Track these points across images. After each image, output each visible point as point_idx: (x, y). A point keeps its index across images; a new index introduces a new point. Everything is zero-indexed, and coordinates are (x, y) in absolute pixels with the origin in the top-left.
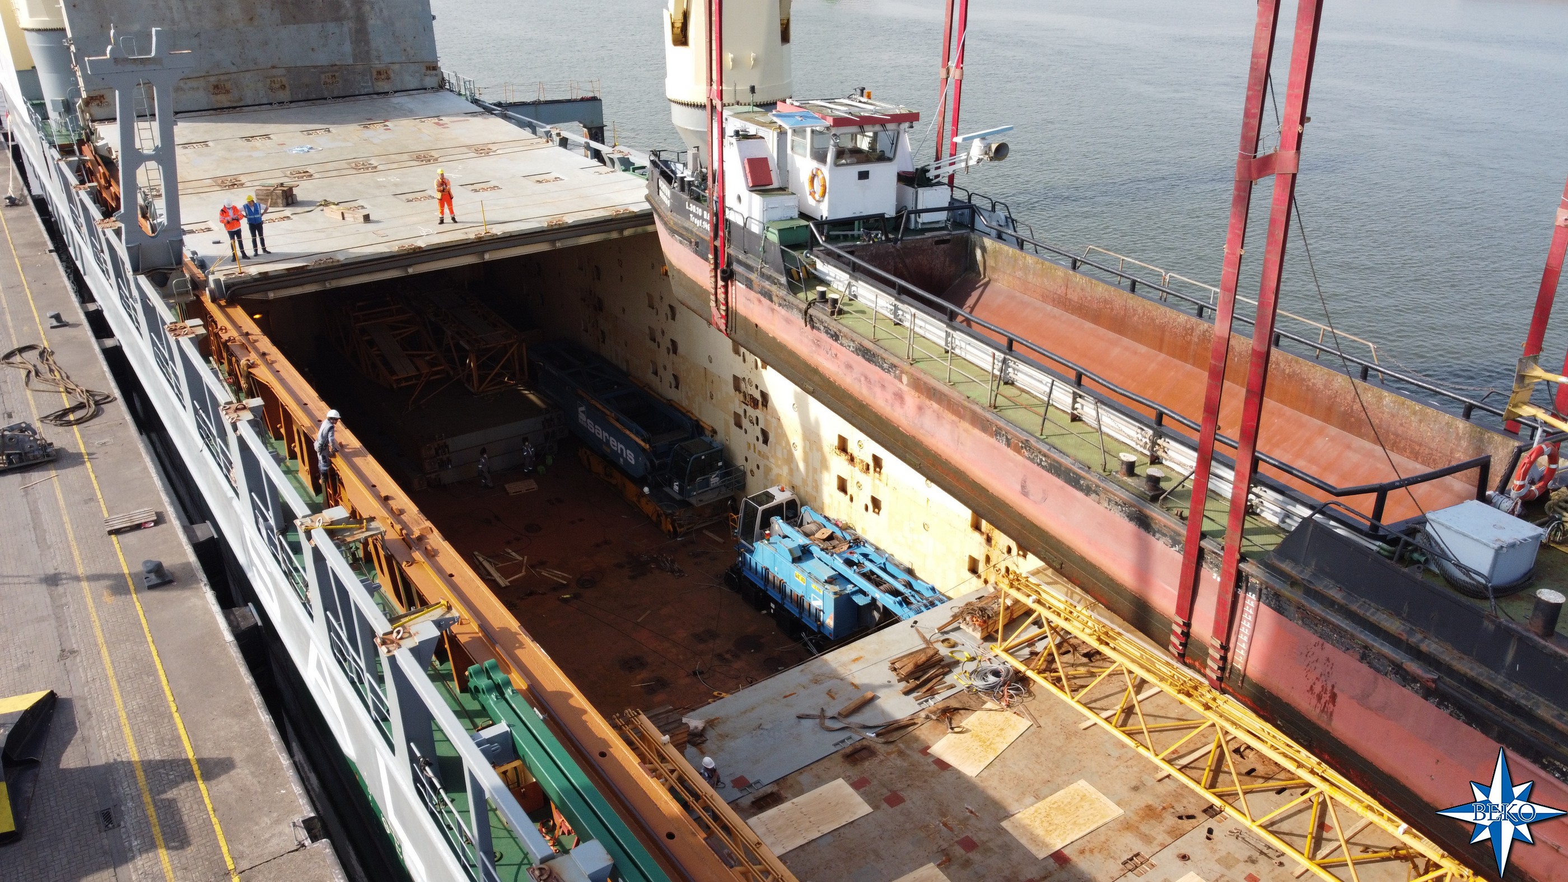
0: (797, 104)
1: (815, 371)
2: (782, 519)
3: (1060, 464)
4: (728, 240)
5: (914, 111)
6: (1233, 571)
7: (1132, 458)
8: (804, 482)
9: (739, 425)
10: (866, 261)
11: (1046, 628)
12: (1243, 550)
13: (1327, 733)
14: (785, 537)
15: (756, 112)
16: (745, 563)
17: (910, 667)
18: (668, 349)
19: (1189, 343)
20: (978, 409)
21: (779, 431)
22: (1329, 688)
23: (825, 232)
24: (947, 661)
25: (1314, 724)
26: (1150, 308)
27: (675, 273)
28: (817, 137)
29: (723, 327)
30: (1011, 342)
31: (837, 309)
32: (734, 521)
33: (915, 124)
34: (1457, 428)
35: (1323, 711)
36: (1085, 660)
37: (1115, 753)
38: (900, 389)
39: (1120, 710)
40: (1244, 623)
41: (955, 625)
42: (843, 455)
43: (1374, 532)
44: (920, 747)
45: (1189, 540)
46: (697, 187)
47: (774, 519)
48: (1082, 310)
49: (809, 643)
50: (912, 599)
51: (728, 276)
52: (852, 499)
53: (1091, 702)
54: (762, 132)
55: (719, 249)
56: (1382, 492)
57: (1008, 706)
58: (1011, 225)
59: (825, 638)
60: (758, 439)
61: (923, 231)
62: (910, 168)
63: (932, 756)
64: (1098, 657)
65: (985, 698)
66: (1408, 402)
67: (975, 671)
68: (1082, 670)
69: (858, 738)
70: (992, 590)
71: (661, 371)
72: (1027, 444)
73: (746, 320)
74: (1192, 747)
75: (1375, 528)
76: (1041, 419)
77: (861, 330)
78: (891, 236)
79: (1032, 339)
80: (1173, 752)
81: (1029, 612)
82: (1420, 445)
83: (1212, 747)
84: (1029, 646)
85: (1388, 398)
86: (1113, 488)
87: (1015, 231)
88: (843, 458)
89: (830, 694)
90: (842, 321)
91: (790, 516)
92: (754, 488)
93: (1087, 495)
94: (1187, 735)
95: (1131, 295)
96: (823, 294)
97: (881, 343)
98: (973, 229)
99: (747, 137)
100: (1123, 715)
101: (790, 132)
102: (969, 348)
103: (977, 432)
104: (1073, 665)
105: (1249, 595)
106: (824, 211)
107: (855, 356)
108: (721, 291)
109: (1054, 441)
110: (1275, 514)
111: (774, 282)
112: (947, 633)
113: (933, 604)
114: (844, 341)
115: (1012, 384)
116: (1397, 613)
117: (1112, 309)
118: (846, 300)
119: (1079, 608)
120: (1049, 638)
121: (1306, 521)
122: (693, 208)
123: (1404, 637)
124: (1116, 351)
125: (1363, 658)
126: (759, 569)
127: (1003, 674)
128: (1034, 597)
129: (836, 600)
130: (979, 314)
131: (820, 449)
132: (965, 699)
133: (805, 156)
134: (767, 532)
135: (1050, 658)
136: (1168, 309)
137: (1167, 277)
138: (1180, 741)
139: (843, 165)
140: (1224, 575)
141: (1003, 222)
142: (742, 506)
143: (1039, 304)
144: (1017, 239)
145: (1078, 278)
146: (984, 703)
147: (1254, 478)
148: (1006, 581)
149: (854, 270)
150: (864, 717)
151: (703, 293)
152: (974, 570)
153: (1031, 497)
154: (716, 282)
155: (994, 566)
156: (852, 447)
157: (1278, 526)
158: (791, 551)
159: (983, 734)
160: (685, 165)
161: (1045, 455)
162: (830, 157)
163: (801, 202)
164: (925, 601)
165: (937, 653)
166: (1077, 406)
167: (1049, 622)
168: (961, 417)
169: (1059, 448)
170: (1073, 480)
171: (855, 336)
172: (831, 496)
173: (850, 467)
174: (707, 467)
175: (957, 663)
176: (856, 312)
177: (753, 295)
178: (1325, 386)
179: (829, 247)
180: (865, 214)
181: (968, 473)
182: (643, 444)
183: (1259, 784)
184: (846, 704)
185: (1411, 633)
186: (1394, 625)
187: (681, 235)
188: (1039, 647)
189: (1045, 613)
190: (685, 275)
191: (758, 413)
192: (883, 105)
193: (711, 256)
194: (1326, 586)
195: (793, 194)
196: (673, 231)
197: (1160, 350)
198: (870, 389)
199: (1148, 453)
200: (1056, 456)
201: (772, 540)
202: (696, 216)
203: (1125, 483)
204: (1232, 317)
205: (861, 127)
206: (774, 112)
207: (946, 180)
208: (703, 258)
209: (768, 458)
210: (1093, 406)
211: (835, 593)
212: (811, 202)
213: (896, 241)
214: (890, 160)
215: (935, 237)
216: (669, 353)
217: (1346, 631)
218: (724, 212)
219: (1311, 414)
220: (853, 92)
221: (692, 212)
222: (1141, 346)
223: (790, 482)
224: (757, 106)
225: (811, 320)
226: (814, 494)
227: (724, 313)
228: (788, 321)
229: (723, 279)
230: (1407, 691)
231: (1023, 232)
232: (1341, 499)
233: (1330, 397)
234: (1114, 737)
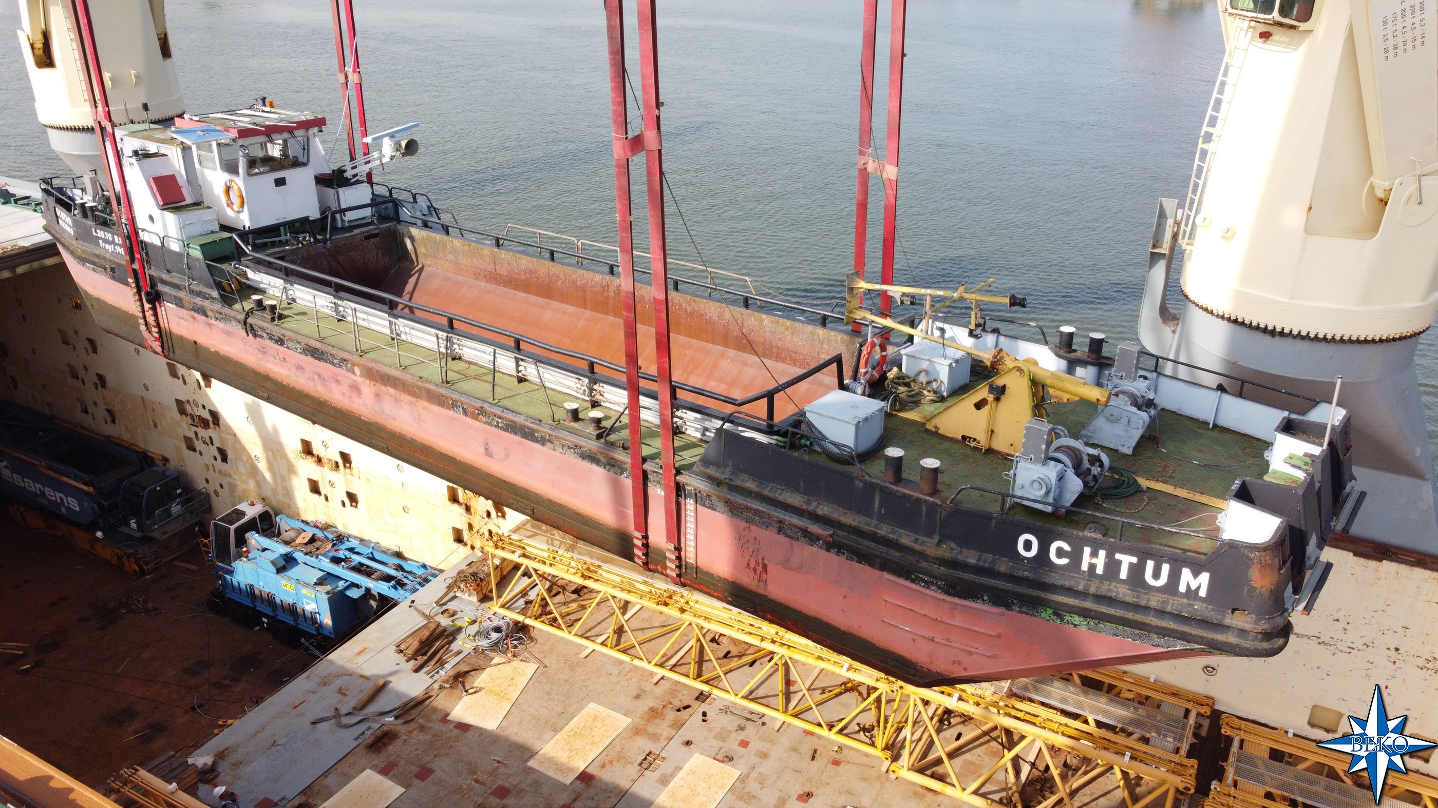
0: (197, 118)
1: (266, 378)
2: (258, 532)
3: (515, 422)
4: (146, 261)
5: (320, 117)
6: (673, 484)
7: (574, 406)
8: (274, 491)
9: (192, 448)
10: (298, 265)
11: (535, 577)
12: (677, 465)
13: (766, 597)
14: (264, 550)
15: (154, 129)
16: (227, 585)
17: (415, 645)
18: (95, 384)
19: (607, 298)
20: (432, 387)
21: (237, 446)
22: (760, 561)
23: (250, 241)
24: (450, 630)
25: (755, 593)
26: (569, 272)
27: (94, 303)
28: (223, 149)
29: (159, 350)
30: (451, 321)
31: (277, 315)
32: (206, 545)
33: (323, 128)
34: (818, 335)
35: (759, 580)
36: (575, 596)
37: (615, 671)
38: (355, 381)
39: (612, 632)
40: (688, 525)
41: (451, 594)
42: (309, 458)
43: (769, 430)
44: (440, 717)
45: (633, 466)
46: (101, 211)
47: (248, 535)
48: (512, 282)
49: (311, 648)
50: (405, 581)
51: (155, 298)
52: (327, 499)
53: (586, 633)
54: (164, 149)
55: (139, 271)
56: (770, 396)
57: (514, 656)
58: (434, 213)
59: (326, 638)
60: (215, 459)
61: (351, 228)
62: (327, 171)
63: (452, 722)
64: (585, 590)
65: (492, 654)
66: (782, 320)
67: (478, 632)
68: (574, 606)
69: (378, 726)
70: (480, 554)
71: (91, 408)
72: (482, 411)
73: (182, 338)
74: (678, 647)
75: (770, 426)
76: (490, 387)
77: (305, 332)
78: (319, 237)
79: (471, 316)
80: (663, 656)
81: (517, 567)
82: (796, 353)
83: (693, 642)
84: (522, 597)
85: (766, 319)
86: (563, 434)
87: (439, 218)
88: (310, 462)
89: (341, 692)
90: (284, 325)
91: (266, 527)
92: (222, 509)
93: (543, 445)
94: (671, 638)
95: (552, 263)
96: (259, 303)
97: (328, 340)
98: (399, 221)
99: (147, 156)
100: (616, 636)
101: (194, 148)
102: (413, 332)
103: (435, 408)
104: (564, 604)
105: (688, 501)
106: (245, 220)
107: (303, 357)
108: (149, 314)
109: (505, 403)
110: (697, 430)
111: (205, 297)
112: (444, 604)
113: (427, 581)
114: (290, 344)
115: (460, 358)
116: (796, 489)
117: (538, 278)
118: (285, 304)
119: (560, 553)
120: (540, 586)
121: (720, 431)
122: (101, 234)
123: (805, 507)
124: (548, 315)
125: (780, 530)
126: (243, 586)
127: (504, 628)
128: (519, 552)
129: (329, 599)
130: (419, 300)
131: (284, 456)
132: (474, 660)
133: (215, 170)
134: (245, 549)
135: (544, 603)
136: (585, 272)
137: (580, 244)
138: (666, 646)
139: (257, 174)
140: (666, 488)
141: (426, 212)
142: (212, 528)
143: (473, 282)
144: (442, 226)
145: (502, 254)
146: (492, 659)
147: (675, 404)
148: (491, 544)
149: (287, 275)
150: (382, 703)
151: (129, 319)
152: (459, 539)
153: (495, 457)
154: (142, 305)
155: (478, 532)
156: (317, 449)
157: (701, 440)
158: (273, 563)
159: (496, 688)
160: (83, 190)
161: (500, 418)
162: (241, 169)
163: (220, 214)
164: (418, 580)
165: (439, 625)
166: (520, 368)
167: (536, 571)
168: (417, 396)
169: (511, 408)
170: (529, 435)
171: (299, 338)
172: (305, 500)
173: (319, 468)
174: (166, 496)
175: (459, 630)
176: (297, 314)
177: (183, 313)
178: (719, 317)
179: (257, 255)
180: (288, 219)
181: (434, 446)
182: (85, 488)
183: (735, 663)
184: (360, 697)
185: (808, 502)
186: (795, 499)
187: (93, 263)
188: (532, 595)
189: (531, 564)
190: (105, 303)
191: (211, 432)
192: (288, 113)
193: (131, 280)
194: (743, 481)
195: (209, 207)
196: (83, 260)
197: (586, 308)
198: (325, 385)
199: (588, 399)
200: (510, 416)
201: (251, 556)
202: (106, 241)
203: (573, 428)
204: (633, 270)
205: (269, 136)
206: (173, 129)
207: (365, 179)
208: (122, 283)
209: (230, 476)
210: (533, 366)
211: (328, 593)
212: (230, 213)
213: (325, 241)
214: (304, 164)
215: (363, 233)
216: (97, 388)
217: (764, 512)
218: (137, 234)
219: (713, 342)
220: (255, 102)
221: (101, 238)
222: (569, 307)
223: (259, 494)
224: (152, 122)
225: (252, 329)
226: (287, 501)
227: (157, 335)
228: (228, 334)
229: (149, 302)
230: (814, 549)
231: (446, 218)
232: (742, 408)
233: (724, 326)
234: (611, 657)
